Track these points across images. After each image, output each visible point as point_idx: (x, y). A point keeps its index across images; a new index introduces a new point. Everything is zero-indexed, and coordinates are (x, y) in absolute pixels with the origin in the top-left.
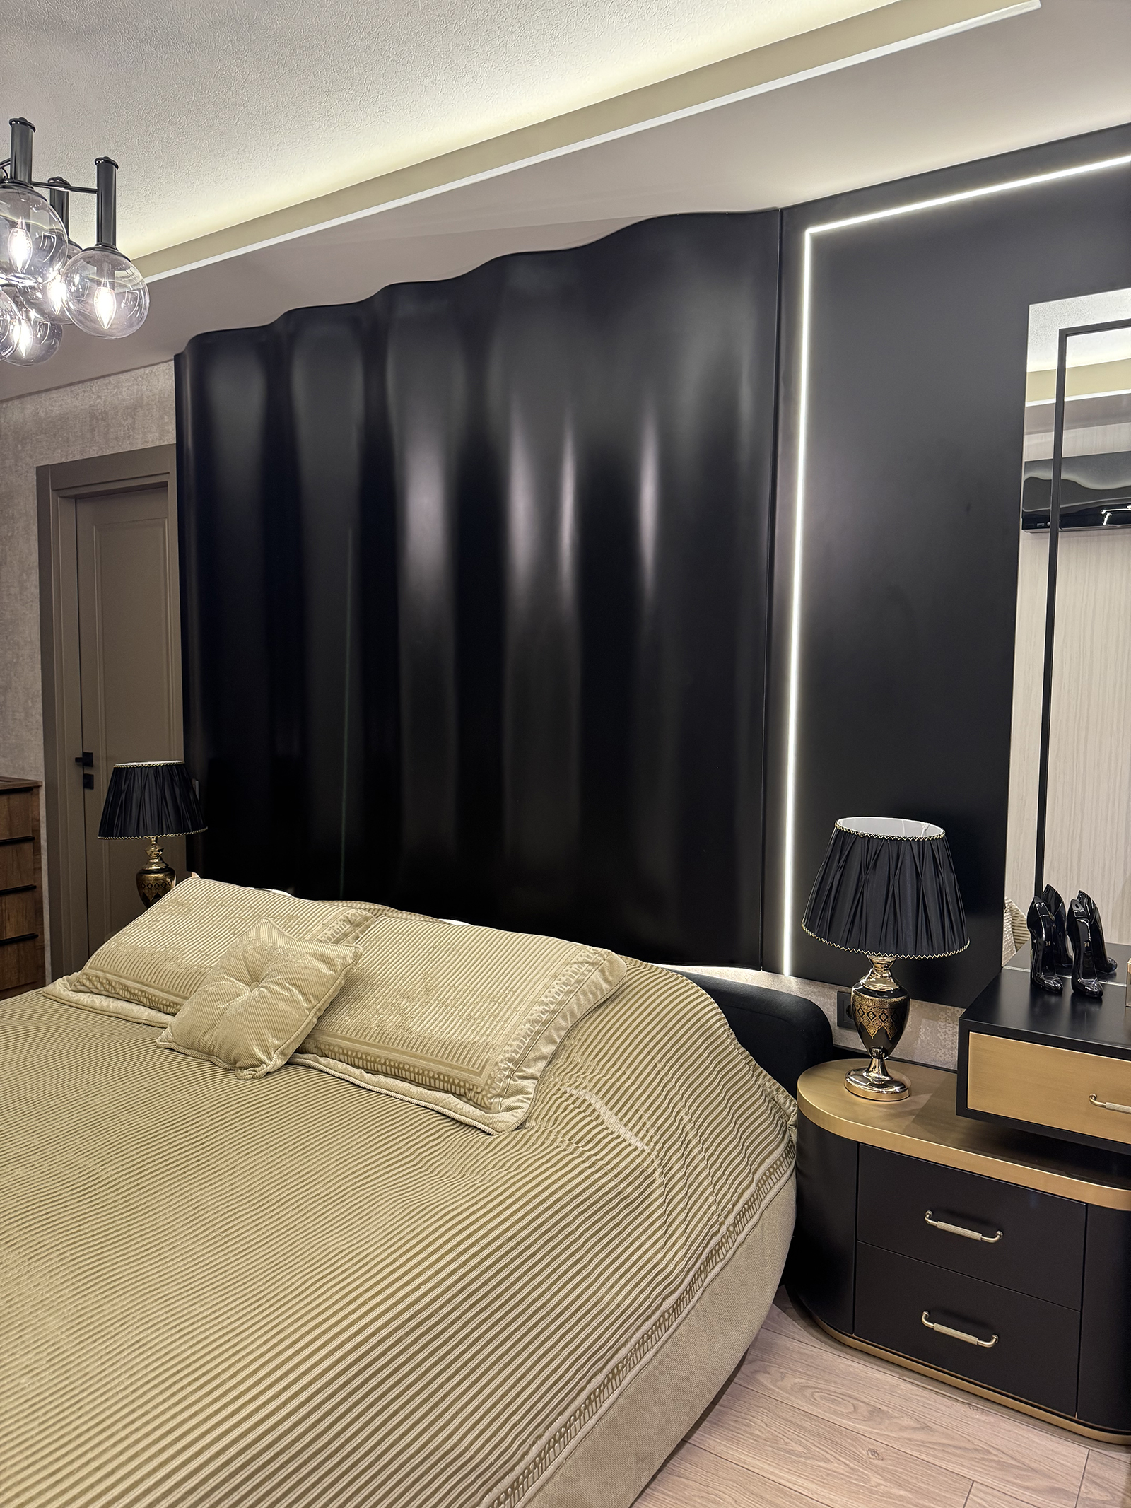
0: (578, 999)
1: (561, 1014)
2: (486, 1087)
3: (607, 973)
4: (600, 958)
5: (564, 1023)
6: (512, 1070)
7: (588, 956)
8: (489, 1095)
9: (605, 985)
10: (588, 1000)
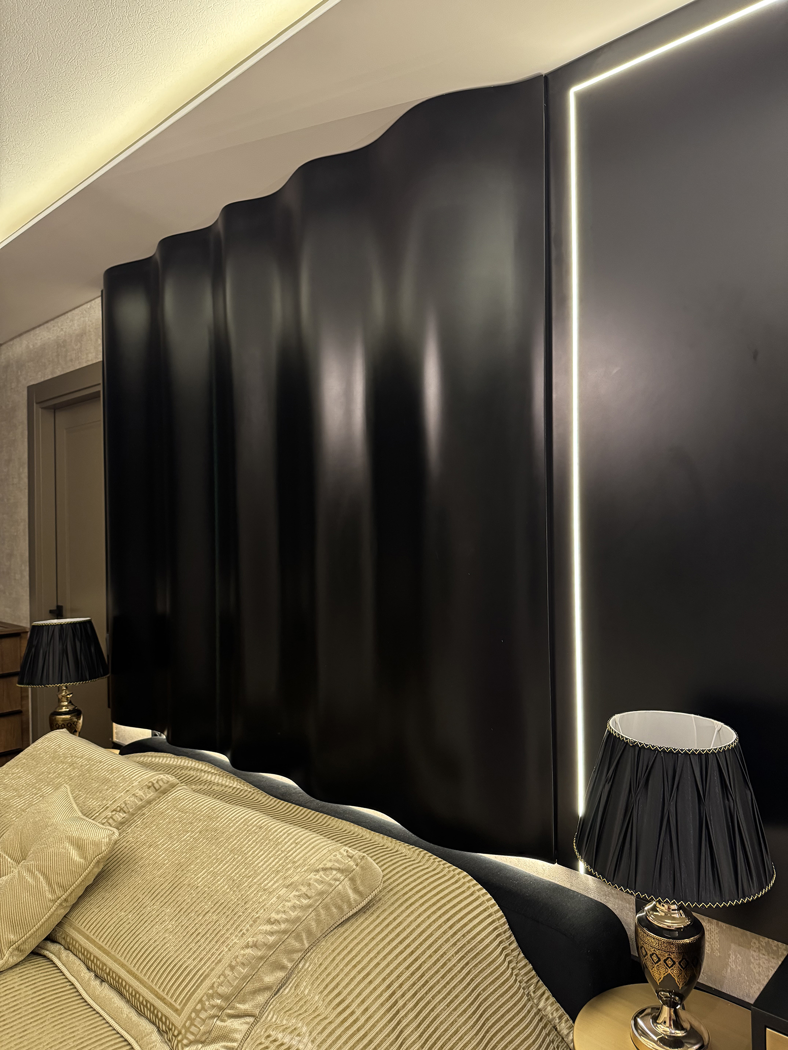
0: (318, 915)
1: (293, 934)
2: (183, 1031)
3: (359, 882)
4: (352, 863)
5: (297, 945)
6: (221, 1009)
7: (337, 861)
8: (185, 1042)
9: (352, 896)
10: (331, 915)
